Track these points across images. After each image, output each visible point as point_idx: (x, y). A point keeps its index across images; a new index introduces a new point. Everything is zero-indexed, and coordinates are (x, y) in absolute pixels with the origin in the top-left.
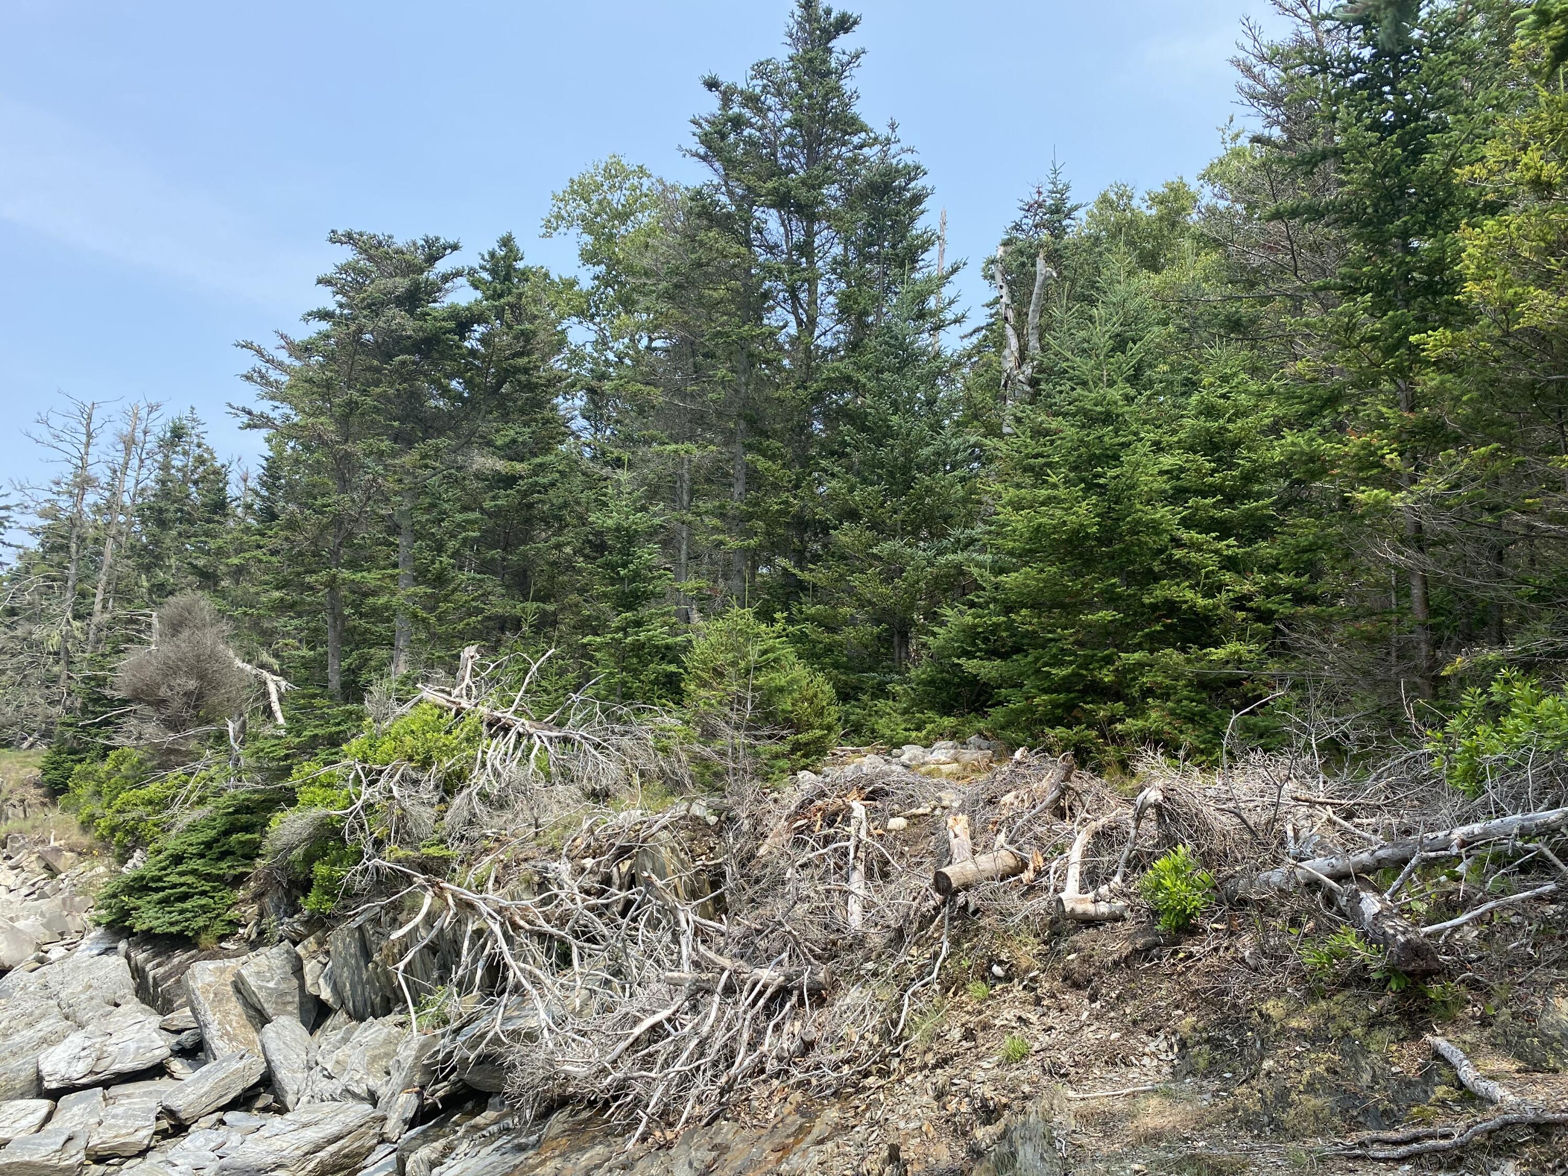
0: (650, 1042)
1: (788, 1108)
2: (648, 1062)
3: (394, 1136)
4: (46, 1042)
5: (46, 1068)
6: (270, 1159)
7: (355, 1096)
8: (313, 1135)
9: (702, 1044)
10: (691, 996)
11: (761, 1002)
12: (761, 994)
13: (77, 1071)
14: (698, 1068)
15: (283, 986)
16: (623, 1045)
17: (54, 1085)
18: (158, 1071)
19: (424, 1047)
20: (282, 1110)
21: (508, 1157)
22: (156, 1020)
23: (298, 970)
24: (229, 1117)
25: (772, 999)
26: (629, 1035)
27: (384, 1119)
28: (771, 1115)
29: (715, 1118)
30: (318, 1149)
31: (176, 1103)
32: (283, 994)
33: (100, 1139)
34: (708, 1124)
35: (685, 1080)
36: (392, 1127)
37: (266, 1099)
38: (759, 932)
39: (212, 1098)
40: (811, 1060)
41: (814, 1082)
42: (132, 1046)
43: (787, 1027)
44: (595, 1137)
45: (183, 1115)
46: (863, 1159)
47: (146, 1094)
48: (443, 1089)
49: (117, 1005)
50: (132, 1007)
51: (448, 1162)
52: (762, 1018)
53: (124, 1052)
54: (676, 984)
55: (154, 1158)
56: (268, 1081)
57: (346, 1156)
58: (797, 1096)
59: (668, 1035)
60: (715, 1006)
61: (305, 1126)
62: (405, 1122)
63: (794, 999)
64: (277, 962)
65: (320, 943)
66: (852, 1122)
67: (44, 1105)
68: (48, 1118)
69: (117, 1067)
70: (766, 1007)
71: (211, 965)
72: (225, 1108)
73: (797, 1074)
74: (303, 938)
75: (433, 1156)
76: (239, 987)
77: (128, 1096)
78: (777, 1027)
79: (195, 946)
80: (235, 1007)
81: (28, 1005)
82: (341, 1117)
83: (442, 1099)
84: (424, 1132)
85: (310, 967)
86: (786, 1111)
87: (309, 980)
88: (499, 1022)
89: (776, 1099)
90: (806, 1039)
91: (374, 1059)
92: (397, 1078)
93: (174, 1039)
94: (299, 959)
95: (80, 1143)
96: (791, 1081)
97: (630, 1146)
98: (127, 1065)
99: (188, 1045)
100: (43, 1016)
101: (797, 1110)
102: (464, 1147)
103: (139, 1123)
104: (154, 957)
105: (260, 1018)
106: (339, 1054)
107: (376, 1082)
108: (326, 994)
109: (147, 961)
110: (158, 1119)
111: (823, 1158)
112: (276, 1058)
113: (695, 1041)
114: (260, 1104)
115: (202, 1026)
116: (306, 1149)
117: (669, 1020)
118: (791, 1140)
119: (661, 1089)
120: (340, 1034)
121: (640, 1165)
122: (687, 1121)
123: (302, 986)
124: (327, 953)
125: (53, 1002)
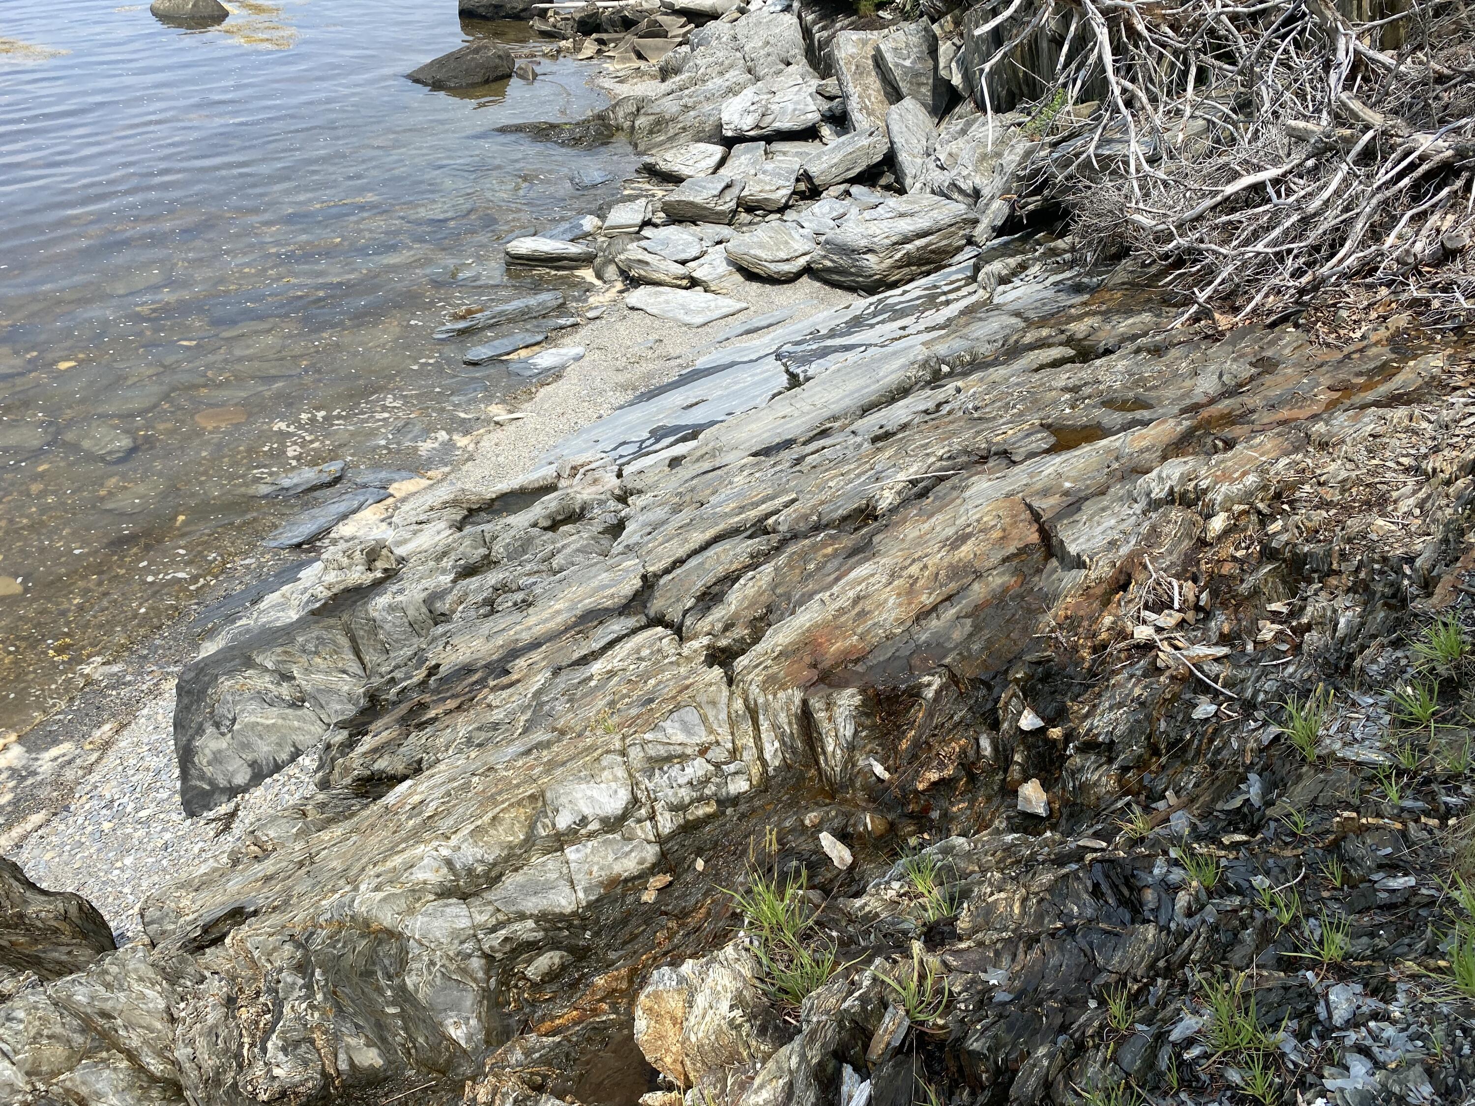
0: (1248, 204)
1: (1383, 333)
2: (1229, 231)
3: (980, 239)
4: (732, 91)
5: (725, 118)
6: (863, 243)
7: (961, 191)
8: (906, 226)
9: (1306, 221)
10: (1317, 153)
11: (1406, 181)
12: (1412, 167)
13: (747, 123)
14: (1289, 251)
15: (919, 66)
16: (1209, 202)
17: (729, 134)
18: (810, 134)
19: (1028, 154)
20: (901, 191)
21: (1062, 296)
22: (815, 83)
23: (933, 52)
24: (855, 190)
25: (1428, 176)
26: (1217, 193)
27: (976, 222)
28: (1358, 334)
29: (1284, 319)
30: (906, 240)
31: (814, 170)
32: (917, 75)
33: (753, 190)
34: (1273, 325)
35: (1265, 266)
36: (981, 231)
37: (888, 179)
38: (1440, 79)
39: (841, 170)
40: (1443, 275)
41: (1436, 304)
42: (790, 107)
43: (1434, 220)
44: (1150, 300)
45: (817, 182)
46: (1436, 450)
47: (798, 154)
48: (1034, 203)
49: (788, 64)
50: (801, 66)
51: (1017, 282)
52: (1405, 200)
53: (783, 111)
54: (1300, 138)
55: (790, 215)
56: (890, 161)
57: (933, 252)
58: (1402, 320)
59: (1269, 200)
60: (1340, 175)
61: (901, 215)
62: (994, 229)
63: (1459, 183)
64: (914, 40)
65: (957, 23)
66: (1458, 380)
67: (718, 151)
68: (722, 162)
69: (777, 125)
70: (1416, 186)
71: (855, 36)
72: (853, 181)
73: (1414, 291)
74: (942, 14)
75: (1004, 272)
76: (878, 60)
77: (784, 154)
78: (1422, 217)
79: (855, 12)
80: (874, 82)
81: (721, 55)
82: (935, 214)
83: (1030, 215)
84: (1006, 244)
85: (945, 49)
86: (1373, 338)
87: (941, 65)
88: (1094, 143)
89: (1373, 315)
90: (1448, 245)
91: (984, 157)
92: (999, 182)
93: (825, 106)
94: (935, 38)
95: (735, 191)
96: (1404, 297)
97: (1178, 323)
98: (785, 124)
99: (837, 112)
100: (731, 66)
101: (1391, 340)
102: (1035, 269)
103: (781, 183)
104: (821, 19)
105: (894, 95)
106: (953, 147)
107: (979, 180)
108: (957, 80)
109: (815, 23)
110: (798, 180)
111: (1380, 430)
112: (899, 141)
113: (1295, 218)
114: (883, 181)
115: (845, 97)
116: (894, 239)
117: (1276, 182)
118: (1361, 380)
119: (1230, 268)
120: (961, 123)
121: (1174, 353)
122: (1254, 311)
123: (936, 68)
124: (961, 35)
125: (738, 55)
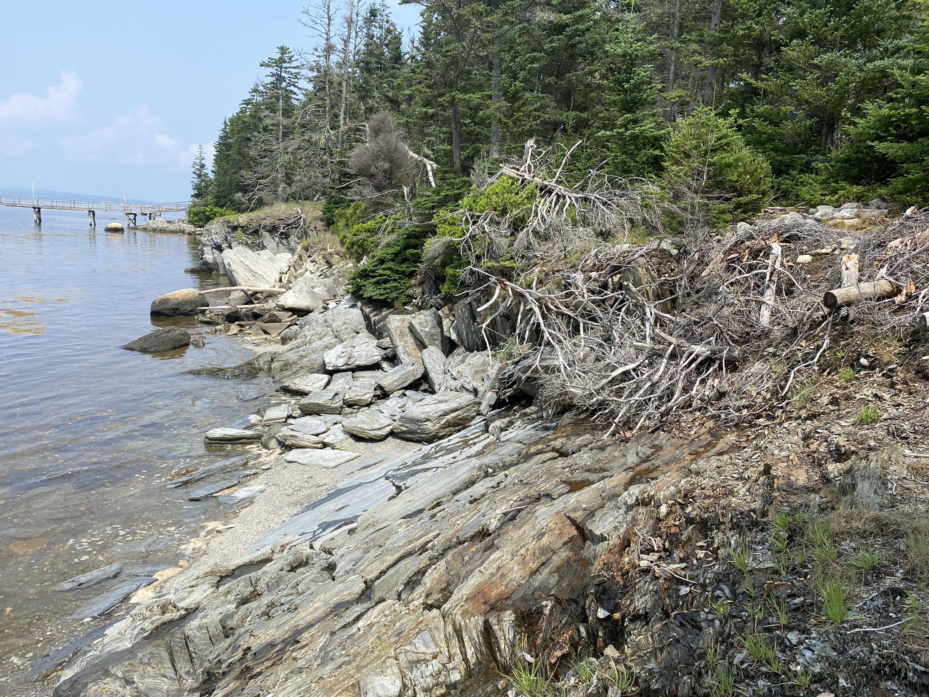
0: (623, 381)
1: (704, 430)
2: (619, 393)
3: (484, 412)
4: (328, 347)
5: (327, 360)
6: (423, 416)
7: (467, 390)
8: (444, 407)
9: (653, 385)
10: (649, 357)
11: (694, 365)
12: (694, 360)
13: (340, 363)
14: (650, 399)
15: (433, 331)
16: (605, 381)
17: (330, 368)
18: (376, 367)
19: (501, 369)
20: (433, 392)
21: (539, 433)
22: (375, 342)
23: (440, 324)
24: (408, 392)
25: (702, 363)
26: (609, 376)
27: (480, 403)
28: (693, 432)
29: (657, 429)
30: (446, 414)
31: (384, 383)
32: (432, 335)
33: (351, 396)
34: (652, 432)
35: (641, 406)
36: (484, 408)
37: (425, 386)
38: (696, 323)
39: (400, 382)
40: (722, 403)
41: (723, 416)
42: (364, 353)
43: (710, 382)
44: (586, 429)
45: (386, 389)
46: (747, 469)
47: (371, 377)
48: (509, 392)
49: (358, 333)
50: (365, 334)
51: (510, 430)
52: (694, 374)
53: (360, 356)
54: (639, 350)
55: (373, 407)
56: (425, 377)
57: (460, 419)
58: (711, 424)
59: (633, 378)
60: (663, 365)
61: (441, 402)
62: (490, 406)
63: (716, 366)
64: (429, 318)
65: (451, 310)
66: (744, 444)
67: (326, 377)
68: (328, 383)
69: (357, 363)
70: (697, 368)
71: (398, 317)
72: (406, 388)
73: (712, 411)
74: (442, 306)
75: (503, 426)
76: (412, 329)
77: (363, 377)
78: (703, 381)
79: (392, 307)
80: (410, 339)
81: (319, 330)
82: (458, 400)
83: (509, 397)
84: (499, 413)
85: (446, 322)
86: (701, 432)
87: (445, 329)
88: (538, 360)
89: (697, 424)
90: (721, 390)
91: (476, 372)
92: (487, 384)
93: (383, 352)
94: (440, 317)
95: (341, 397)
96: (707, 415)
97: (605, 437)
98: (362, 362)
99: (390, 355)
100: (325, 335)
101: (709, 432)
102: (518, 423)
103: (366, 391)
104: (374, 311)
105: (422, 345)
106: (459, 368)
107: (476, 384)
108: (454, 337)
109: (370, 313)
110: (375, 390)
111: (720, 464)
112: (429, 367)
113: (649, 384)
114: (422, 388)
115: (395, 347)
116: (440, 413)
117: (634, 370)
118: (702, 449)
119: (625, 408)
120: (460, 358)
121: (609, 449)
122: (640, 428)
123: (442, 331)
124: (454, 316)
125: (329, 329)
